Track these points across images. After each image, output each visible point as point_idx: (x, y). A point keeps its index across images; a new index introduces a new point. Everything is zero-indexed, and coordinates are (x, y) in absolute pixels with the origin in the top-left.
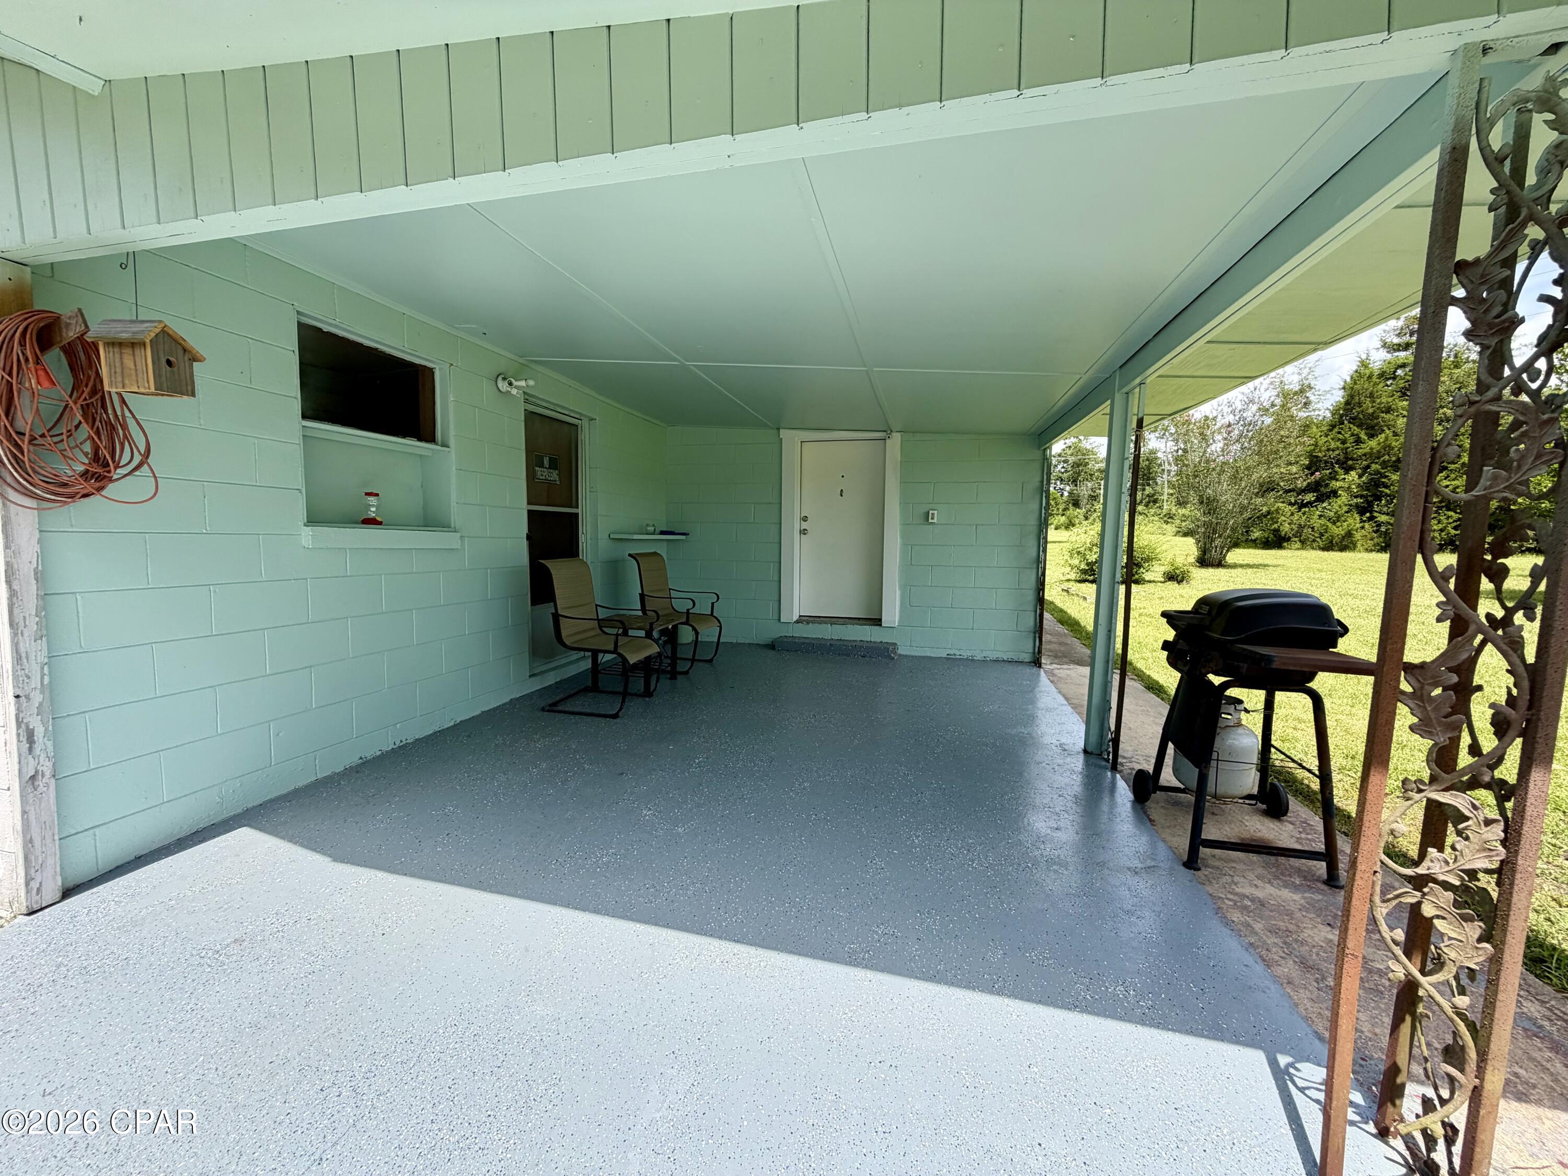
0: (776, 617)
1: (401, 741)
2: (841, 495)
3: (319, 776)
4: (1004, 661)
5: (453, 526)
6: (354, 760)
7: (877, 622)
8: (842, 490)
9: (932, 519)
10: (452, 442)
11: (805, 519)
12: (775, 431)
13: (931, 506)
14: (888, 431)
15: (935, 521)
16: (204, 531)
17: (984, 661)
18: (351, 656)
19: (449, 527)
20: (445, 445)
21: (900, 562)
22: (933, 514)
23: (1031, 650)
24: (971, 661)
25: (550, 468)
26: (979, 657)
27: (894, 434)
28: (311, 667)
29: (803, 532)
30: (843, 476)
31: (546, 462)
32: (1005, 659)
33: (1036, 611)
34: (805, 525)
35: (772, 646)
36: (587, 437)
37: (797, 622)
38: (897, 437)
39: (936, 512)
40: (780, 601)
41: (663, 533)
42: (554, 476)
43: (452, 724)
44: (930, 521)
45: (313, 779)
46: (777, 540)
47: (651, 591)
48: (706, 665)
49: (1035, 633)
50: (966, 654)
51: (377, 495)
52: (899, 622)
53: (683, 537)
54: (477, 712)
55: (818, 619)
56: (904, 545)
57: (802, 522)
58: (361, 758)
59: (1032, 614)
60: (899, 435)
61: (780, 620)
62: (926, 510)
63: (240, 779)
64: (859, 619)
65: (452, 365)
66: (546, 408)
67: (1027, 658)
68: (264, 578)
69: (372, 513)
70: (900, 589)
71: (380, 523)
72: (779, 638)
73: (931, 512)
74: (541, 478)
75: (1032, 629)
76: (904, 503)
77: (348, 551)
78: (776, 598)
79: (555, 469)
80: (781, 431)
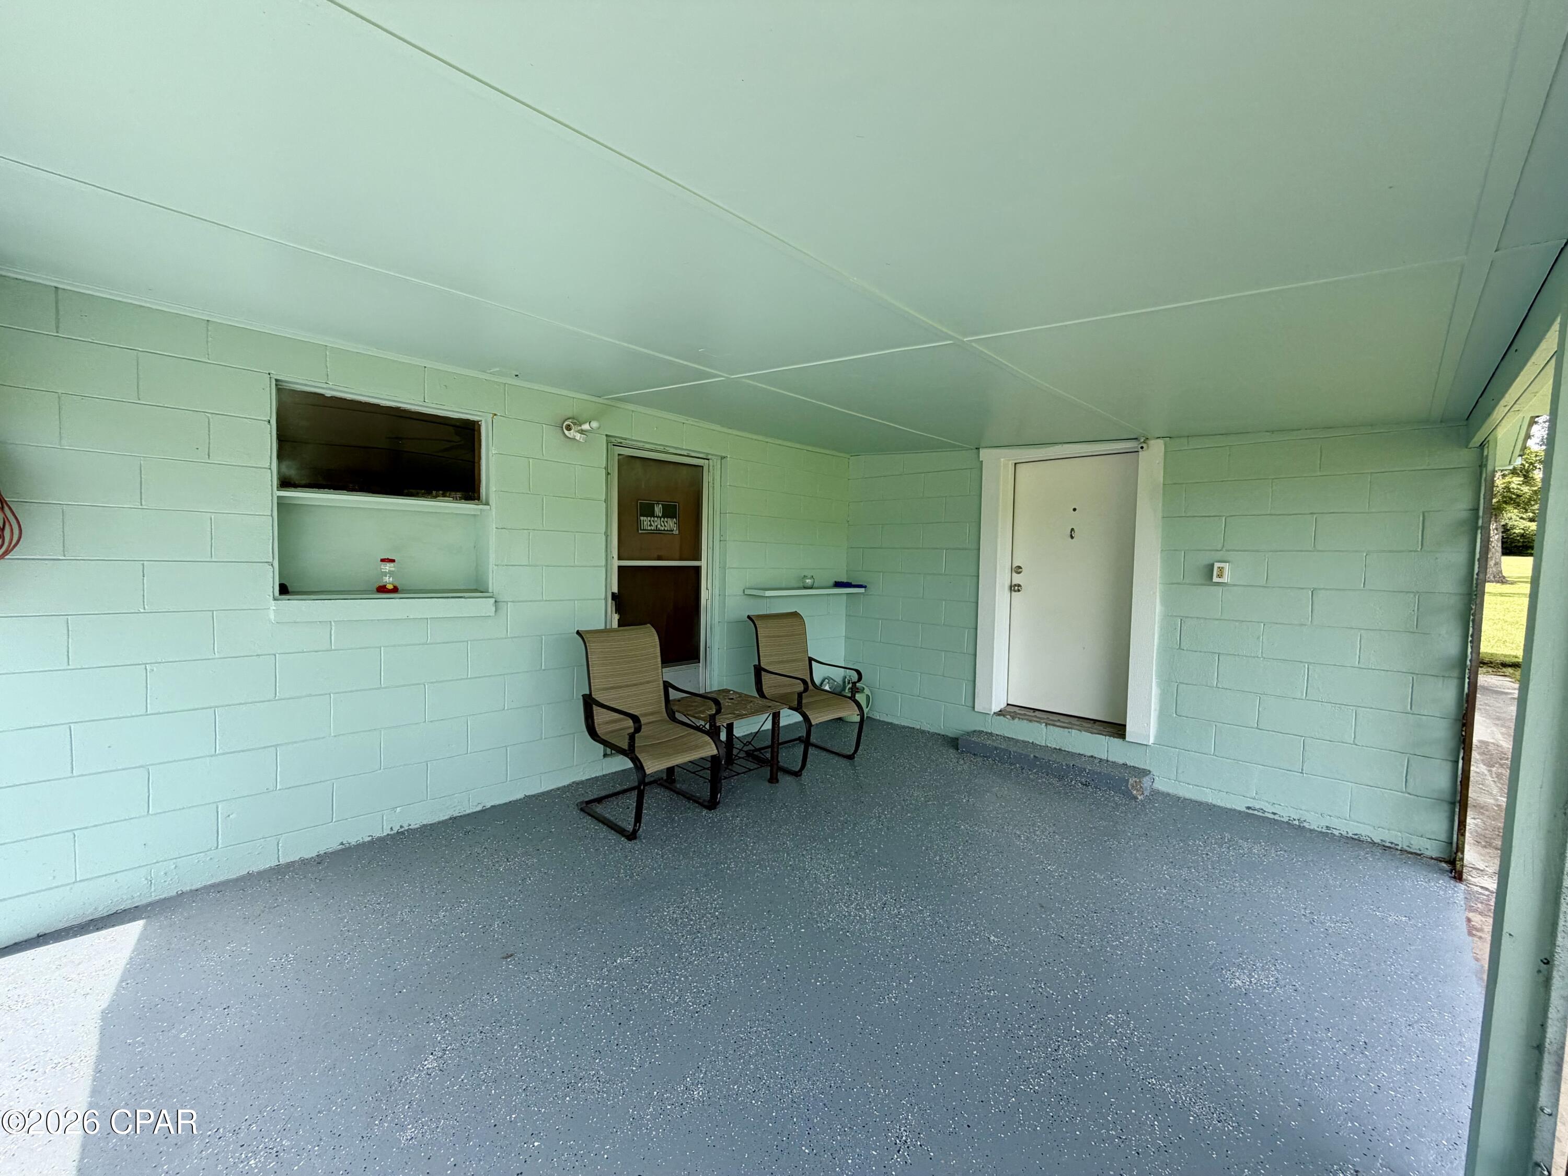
0: (970, 704)
1: (401, 827)
2: (1072, 537)
3: (282, 861)
4: (1373, 843)
5: (490, 590)
6: (332, 845)
7: (1118, 730)
8: (1072, 530)
9: (1219, 576)
10: (493, 500)
11: (1018, 570)
12: (976, 451)
13: (1219, 555)
14: (1141, 441)
15: (1225, 579)
16: (142, 611)
17: (1326, 837)
18: (332, 735)
19: (487, 592)
20: (487, 504)
21: (1159, 644)
22: (1221, 569)
23: (1443, 836)
24: (1296, 830)
25: (664, 516)
26: (1315, 822)
27: (1152, 442)
28: (276, 746)
29: (1015, 588)
30: (1075, 510)
31: (658, 510)
32: (1377, 840)
33: (1457, 762)
34: (1017, 579)
35: (954, 743)
36: (718, 478)
37: (1000, 713)
38: (1157, 449)
39: (1226, 566)
40: (975, 681)
41: (838, 585)
42: (670, 524)
43: (479, 808)
44: (1215, 579)
45: (274, 863)
46: (973, 600)
47: (771, 663)
48: (844, 762)
49: (1453, 804)
50: (1286, 813)
51: (393, 561)
52: (1156, 737)
53: (862, 590)
54: (520, 796)
55: (1031, 713)
56: (1168, 617)
57: (1014, 574)
58: (342, 844)
59: (1448, 766)
60: (1161, 442)
61: (974, 707)
62: (1207, 561)
63: (174, 861)
64: (1095, 721)
65: (495, 415)
66: (651, 450)
67: (1432, 849)
68: (217, 656)
69: (388, 581)
70: (1159, 685)
71: (395, 590)
72: (968, 734)
73: (1217, 565)
74: (649, 528)
75: (1447, 796)
76: (1170, 552)
77: (333, 623)
78: (971, 678)
79: (672, 516)
80: (982, 451)
